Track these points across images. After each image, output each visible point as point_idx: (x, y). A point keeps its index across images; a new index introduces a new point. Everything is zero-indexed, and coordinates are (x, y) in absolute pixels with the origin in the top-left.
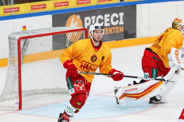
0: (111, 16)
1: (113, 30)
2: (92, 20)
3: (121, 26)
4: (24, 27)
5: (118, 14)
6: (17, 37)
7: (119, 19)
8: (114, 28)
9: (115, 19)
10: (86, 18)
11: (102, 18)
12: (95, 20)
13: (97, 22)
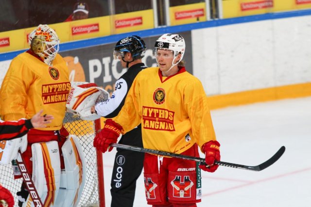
10: (92, 63)
12: (110, 65)
13: (114, 69)
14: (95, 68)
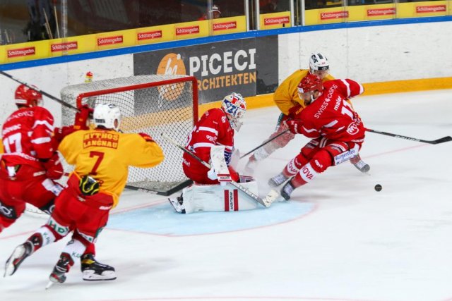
0: (234, 54)
1: (238, 78)
2: (201, 62)
3: (252, 71)
4: (89, 75)
5: (247, 52)
6: (76, 93)
7: (248, 59)
8: (240, 75)
9: (241, 60)
10: (192, 60)
11: (219, 59)
12: (208, 62)
13: (211, 65)
14: (195, 64)
